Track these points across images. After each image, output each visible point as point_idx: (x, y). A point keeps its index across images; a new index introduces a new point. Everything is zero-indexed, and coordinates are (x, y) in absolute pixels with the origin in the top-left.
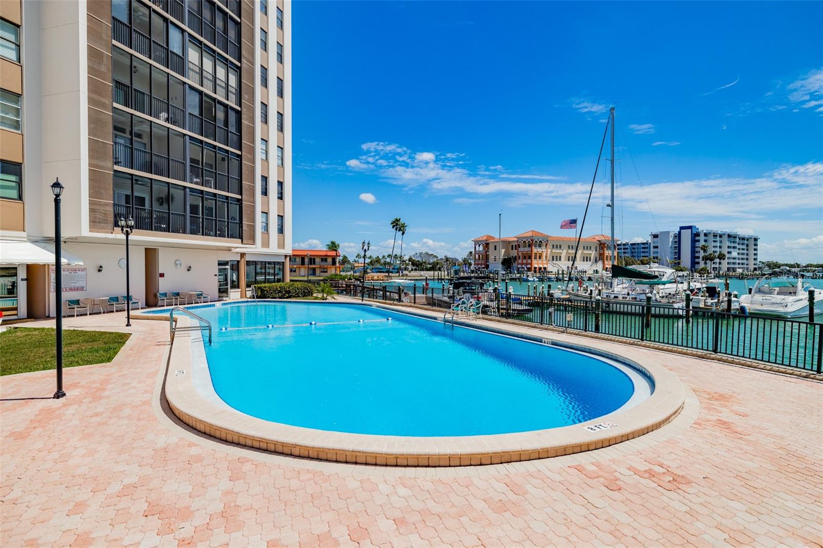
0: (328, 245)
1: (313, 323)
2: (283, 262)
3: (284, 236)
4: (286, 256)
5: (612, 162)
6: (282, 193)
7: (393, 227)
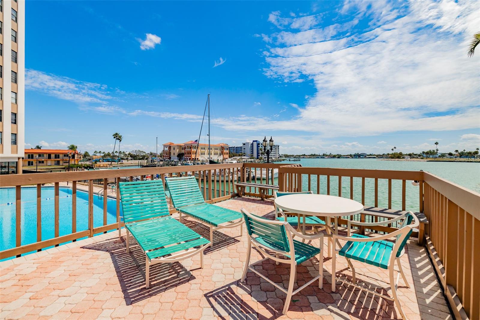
0: (69, 147)
2: (17, 162)
3: (17, 146)
4: (19, 158)
5: (209, 117)
6: (15, 120)
7: (114, 137)
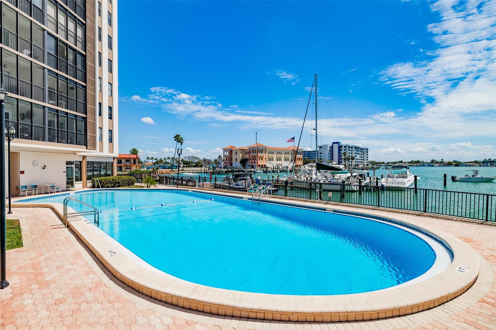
0: (131, 151)
1: (164, 204)
2: (112, 162)
3: (113, 144)
4: (114, 158)
5: (316, 104)
6: (111, 115)
7: (175, 140)
